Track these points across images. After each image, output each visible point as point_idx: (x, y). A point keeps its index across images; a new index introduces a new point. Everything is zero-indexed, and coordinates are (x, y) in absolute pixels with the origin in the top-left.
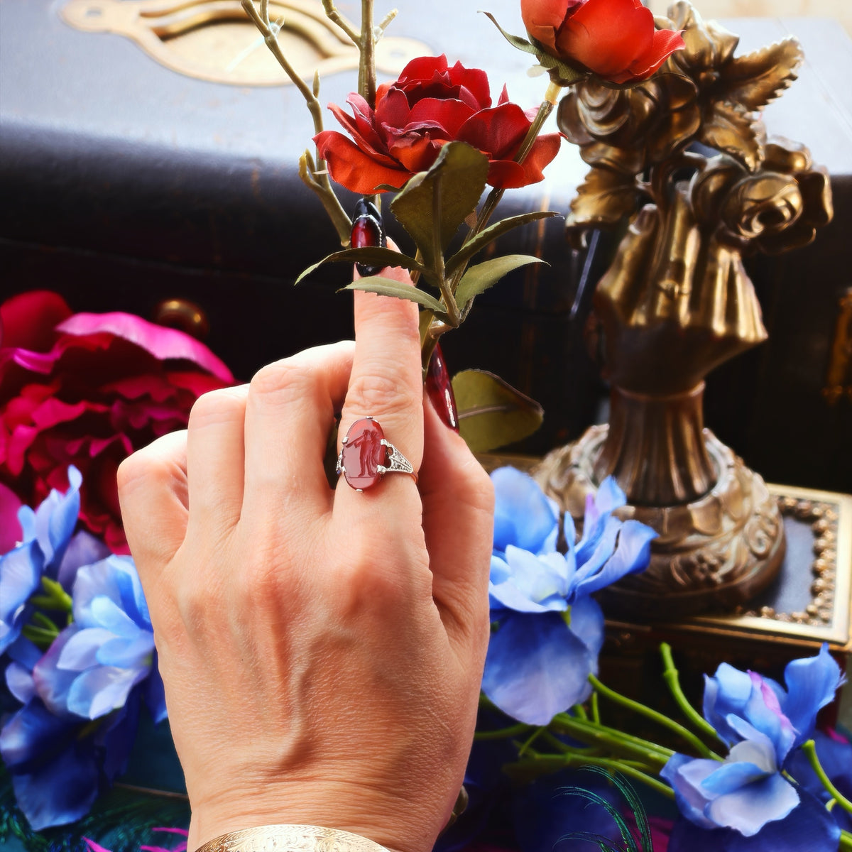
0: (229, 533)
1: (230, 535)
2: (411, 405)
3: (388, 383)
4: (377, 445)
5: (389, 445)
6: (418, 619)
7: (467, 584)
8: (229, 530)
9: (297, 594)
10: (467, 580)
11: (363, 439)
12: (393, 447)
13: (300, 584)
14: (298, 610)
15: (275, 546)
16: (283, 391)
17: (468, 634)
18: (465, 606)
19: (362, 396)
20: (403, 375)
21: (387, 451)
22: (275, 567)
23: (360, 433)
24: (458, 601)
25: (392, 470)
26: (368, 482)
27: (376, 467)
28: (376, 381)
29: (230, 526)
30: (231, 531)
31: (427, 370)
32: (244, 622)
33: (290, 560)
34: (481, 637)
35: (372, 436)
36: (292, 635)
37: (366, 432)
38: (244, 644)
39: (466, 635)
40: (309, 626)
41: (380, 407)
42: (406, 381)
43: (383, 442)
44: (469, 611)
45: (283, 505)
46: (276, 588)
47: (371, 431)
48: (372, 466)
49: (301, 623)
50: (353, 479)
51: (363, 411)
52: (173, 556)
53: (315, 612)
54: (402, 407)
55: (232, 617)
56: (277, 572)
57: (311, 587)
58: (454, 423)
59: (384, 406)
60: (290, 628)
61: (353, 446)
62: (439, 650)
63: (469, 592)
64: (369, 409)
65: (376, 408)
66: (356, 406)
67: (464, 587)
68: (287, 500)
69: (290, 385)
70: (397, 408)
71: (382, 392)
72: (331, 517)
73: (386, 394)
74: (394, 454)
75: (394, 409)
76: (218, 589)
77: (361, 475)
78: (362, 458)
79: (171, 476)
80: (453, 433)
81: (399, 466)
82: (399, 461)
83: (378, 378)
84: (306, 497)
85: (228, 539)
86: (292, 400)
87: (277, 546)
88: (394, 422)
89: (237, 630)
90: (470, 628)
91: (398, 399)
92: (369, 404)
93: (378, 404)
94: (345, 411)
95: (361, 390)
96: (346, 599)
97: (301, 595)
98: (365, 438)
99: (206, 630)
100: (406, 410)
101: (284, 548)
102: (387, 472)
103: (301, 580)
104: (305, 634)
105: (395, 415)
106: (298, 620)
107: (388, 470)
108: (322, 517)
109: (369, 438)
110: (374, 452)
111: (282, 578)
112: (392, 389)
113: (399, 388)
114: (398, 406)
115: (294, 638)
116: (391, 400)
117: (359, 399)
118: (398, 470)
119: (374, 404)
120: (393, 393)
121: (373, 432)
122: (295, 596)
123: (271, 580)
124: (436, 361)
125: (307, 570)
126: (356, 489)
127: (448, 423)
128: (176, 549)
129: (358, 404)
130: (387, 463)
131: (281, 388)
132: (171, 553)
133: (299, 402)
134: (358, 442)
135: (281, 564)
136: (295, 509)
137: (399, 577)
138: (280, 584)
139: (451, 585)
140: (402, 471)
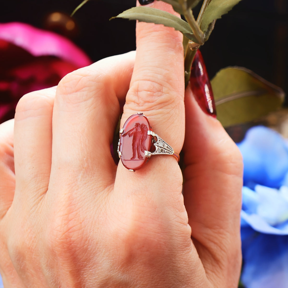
0: (40, 200)
1: (41, 201)
2: (173, 102)
3: (157, 86)
4: (145, 135)
5: (154, 134)
6: (179, 265)
7: (222, 230)
8: (40, 197)
9: (87, 249)
10: (221, 228)
11: (135, 130)
12: (157, 135)
13: (89, 241)
14: (88, 260)
15: (70, 212)
16: (79, 94)
17: (223, 267)
18: (220, 247)
19: (137, 96)
20: (168, 80)
21: (153, 139)
22: (69, 229)
23: (133, 126)
24: (215, 243)
25: (156, 154)
26: (138, 163)
27: (144, 152)
28: (147, 85)
29: (41, 195)
30: (42, 198)
31: (190, 73)
32: (51, 267)
33: (81, 223)
34: (235, 266)
35: (141, 128)
36: (85, 278)
37: (137, 125)
38: (52, 282)
39: (220, 268)
40: (97, 272)
41: (150, 104)
42: (171, 84)
43: (149, 133)
44: (224, 251)
45: (77, 180)
46: (71, 244)
47: (141, 124)
48: (141, 152)
49: (90, 269)
50: (126, 161)
51: (137, 108)
52: (6, 213)
53: (100, 262)
54: (167, 103)
55: (43, 262)
56: (70, 232)
57: (97, 243)
58: (212, 111)
59: (153, 104)
60: (83, 273)
61: (128, 136)
62: (197, 285)
63: (224, 236)
64: (142, 106)
65: (147, 105)
66: (133, 103)
67: (219, 233)
68: (80, 177)
69: (84, 89)
70: (162, 105)
71: (152, 93)
72: (113, 189)
73: (154, 94)
74: (158, 141)
75: (160, 106)
76: (33, 242)
77: (133, 158)
78: (133, 145)
79: (5, 154)
80: (211, 118)
81: (162, 151)
82: (162, 146)
83: (149, 83)
84: (94, 174)
85: (39, 204)
86: (85, 100)
87: (72, 212)
88: (159, 116)
89: (47, 273)
90: (225, 263)
91: (164, 97)
92: (141, 102)
93: (149, 102)
94: (126, 108)
95: (137, 91)
96: (122, 253)
97: (89, 249)
98: (137, 130)
99: (27, 269)
100: (169, 106)
101: (77, 214)
102: (152, 156)
103: (89, 238)
104: (94, 278)
105: (160, 110)
106: (89, 267)
107: (153, 154)
108: (106, 189)
109: (140, 130)
110: (143, 140)
111: (75, 237)
112: (160, 91)
113: (164, 89)
114: (163, 104)
115: (87, 280)
116: (159, 99)
117: (134, 98)
118: (161, 153)
119: (146, 102)
120: (160, 93)
121: (142, 125)
122: (85, 250)
123: (67, 239)
124: (198, 64)
125: (93, 230)
126: (129, 169)
127: (207, 111)
128: (8, 209)
129: (134, 102)
130: (152, 149)
131: (77, 91)
132: (4, 212)
133: (90, 101)
134: (131, 133)
135: (74, 226)
136: (86, 184)
137: (162, 236)
138: (74, 241)
139: (210, 232)
140: (165, 153)
